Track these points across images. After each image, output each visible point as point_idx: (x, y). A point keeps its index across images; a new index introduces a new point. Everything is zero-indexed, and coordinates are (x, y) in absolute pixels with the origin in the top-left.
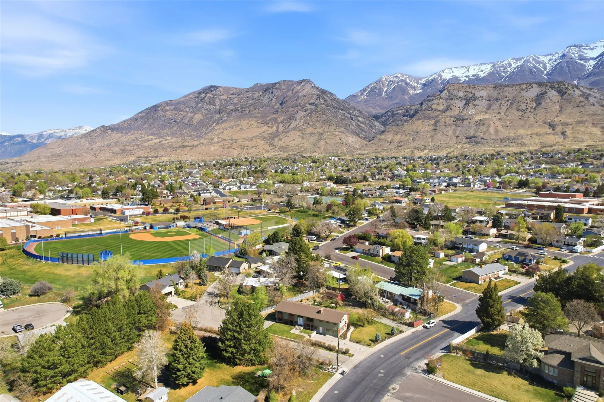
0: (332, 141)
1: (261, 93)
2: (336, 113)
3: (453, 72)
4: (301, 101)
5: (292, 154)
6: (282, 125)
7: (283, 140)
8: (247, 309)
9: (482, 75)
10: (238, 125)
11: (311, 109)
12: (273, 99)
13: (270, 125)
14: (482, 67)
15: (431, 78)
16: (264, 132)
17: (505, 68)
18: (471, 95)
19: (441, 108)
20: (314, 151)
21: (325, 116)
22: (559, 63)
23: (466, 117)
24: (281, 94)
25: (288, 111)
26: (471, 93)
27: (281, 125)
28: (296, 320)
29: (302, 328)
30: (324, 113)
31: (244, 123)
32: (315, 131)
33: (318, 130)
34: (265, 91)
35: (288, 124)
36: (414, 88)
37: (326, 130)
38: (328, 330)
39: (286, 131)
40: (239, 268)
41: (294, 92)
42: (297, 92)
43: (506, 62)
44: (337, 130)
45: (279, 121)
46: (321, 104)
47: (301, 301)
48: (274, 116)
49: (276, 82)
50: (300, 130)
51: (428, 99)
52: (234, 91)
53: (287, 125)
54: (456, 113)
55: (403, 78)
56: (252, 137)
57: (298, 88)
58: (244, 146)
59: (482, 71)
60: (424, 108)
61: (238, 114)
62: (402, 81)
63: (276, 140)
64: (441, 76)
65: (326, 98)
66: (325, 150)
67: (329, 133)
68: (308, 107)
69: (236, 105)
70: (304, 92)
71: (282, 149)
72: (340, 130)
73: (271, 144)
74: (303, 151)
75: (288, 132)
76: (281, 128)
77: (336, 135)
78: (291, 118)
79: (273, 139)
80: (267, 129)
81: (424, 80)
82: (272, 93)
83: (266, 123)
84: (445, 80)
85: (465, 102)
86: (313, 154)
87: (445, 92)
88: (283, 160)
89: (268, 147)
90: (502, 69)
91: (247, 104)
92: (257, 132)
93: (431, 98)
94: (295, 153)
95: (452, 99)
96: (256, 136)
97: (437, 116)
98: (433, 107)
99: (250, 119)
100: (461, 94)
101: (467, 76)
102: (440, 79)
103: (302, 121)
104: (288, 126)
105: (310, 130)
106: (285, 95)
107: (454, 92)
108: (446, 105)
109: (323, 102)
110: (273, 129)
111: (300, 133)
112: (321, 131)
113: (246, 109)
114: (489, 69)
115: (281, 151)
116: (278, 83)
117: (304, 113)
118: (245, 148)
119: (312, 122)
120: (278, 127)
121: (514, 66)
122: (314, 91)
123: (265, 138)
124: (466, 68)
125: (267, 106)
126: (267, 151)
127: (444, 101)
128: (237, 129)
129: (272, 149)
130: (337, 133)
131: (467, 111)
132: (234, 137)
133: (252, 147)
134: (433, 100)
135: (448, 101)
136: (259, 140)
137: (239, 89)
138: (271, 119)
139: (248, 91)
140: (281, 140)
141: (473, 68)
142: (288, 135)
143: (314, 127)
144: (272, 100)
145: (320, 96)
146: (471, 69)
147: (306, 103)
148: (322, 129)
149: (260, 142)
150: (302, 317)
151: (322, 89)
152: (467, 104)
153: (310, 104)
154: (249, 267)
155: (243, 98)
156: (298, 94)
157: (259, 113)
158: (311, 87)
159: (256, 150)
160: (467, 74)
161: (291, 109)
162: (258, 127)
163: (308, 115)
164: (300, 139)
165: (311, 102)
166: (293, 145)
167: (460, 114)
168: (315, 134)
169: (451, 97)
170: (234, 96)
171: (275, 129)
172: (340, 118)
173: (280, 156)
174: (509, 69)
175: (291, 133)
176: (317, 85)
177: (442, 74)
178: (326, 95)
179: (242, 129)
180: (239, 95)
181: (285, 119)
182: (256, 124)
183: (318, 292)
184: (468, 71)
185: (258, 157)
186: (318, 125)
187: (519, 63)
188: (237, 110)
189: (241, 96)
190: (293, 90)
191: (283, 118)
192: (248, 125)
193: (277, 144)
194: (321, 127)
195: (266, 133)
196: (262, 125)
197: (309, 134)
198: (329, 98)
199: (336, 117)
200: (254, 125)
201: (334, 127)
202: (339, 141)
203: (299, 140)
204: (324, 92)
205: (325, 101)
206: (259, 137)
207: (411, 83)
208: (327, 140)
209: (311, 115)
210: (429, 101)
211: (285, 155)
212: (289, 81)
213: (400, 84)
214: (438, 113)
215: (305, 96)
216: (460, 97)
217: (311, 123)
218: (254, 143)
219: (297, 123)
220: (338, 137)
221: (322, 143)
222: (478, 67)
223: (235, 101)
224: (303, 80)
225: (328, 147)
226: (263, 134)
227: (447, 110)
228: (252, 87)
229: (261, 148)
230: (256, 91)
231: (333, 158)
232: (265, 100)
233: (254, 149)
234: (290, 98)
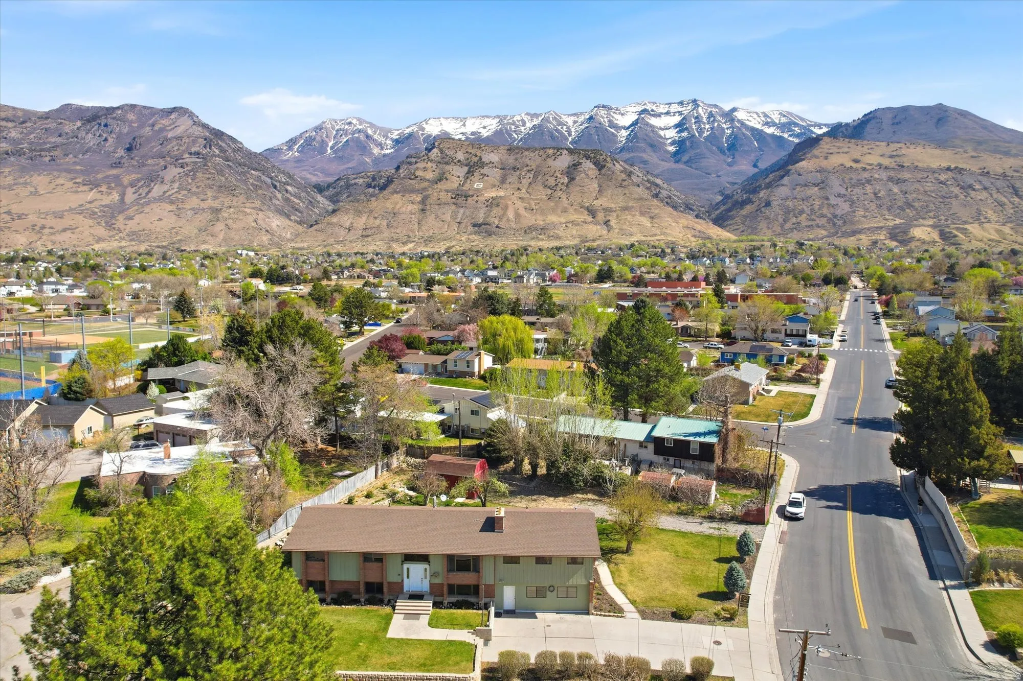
0: (240, 225)
1: (79, 124)
2: (244, 173)
3: (441, 124)
4: (173, 147)
5: (158, 247)
6: (133, 190)
7: (137, 218)
9: (485, 133)
10: (25, 184)
11: (195, 163)
12: (110, 140)
13: (104, 188)
14: (487, 122)
15: (407, 131)
16: (90, 202)
17: (517, 127)
18: (476, 159)
19: (430, 176)
20: (204, 242)
21: (223, 179)
22: (587, 127)
23: (471, 193)
24: (126, 130)
25: (144, 165)
26: (476, 156)
27: (130, 191)
30: (220, 172)
31: (40, 180)
32: (204, 205)
33: (210, 203)
34: (89, 121)
35: (147, 190)
36: (381, 146)
37: (226, 205)
39: (142, 203)
41: (156, 128)
42: (162, 130)
43: (519, 118)
44: (248, 205)
45: (126, 180)
46: (216, 156)
48: (114, 172)
49: (115, 105)
50: (172, 202)
51: (409, 160)
52: (10, 114)
53: (143, 191)
54: (456, 185)
55: (360, 127)
56: (63, 211)
57: (166, 122)
58: (43, 227)
59: (484, 127)
60: (402, 175)
61: (23, 161)
62: (359, 131)
63: (121, 218)
64: (423, 129)
65: (223, 145)
66: (225, 240)
67: (232, 210)
68: (188, 159)
69: (14, 142)
70: (179, 131)
71: (134, 236)
72: (253, 205)
73: (110, 226)
74: (181, 240)
75: (148, 203)
76: (130, 196)
77: (246, 214)
78: (152, 178)
79: (113, 217)
80: (99, 196)
81: (397, 133)
82: (106, 125)
83: (95, 185)
84: (430, 136)
85: (466, 169)
86: (203, 247)
87: (435, 151)
88: (140, 255)
89: (101, 231)
90: (513, 127)
91: (45, 143)
92: (75, 200)
93: (414, 160)
94: (164, 244)
95: (447, 163)
96: (71, 209)
97: (425, 189)
98: (417, 173)
99: (56, 173)
100: (460, 156)
101: (463, 134)
102: (422, 135)
103: (176, 185)
104: (147, 194)
105: (194, 202)
106: (137, 134)
107: (450, 153)
108: (437, 171)
109: (217, 152)
110: (111, 197)
111: (173, 207)
112: (216, 204)
113: (43, 153)
114: (495, 126)
115: (131, 240)
116: (118, 108)
117: (181, 170)
118: (46, 231)
119: (198, 187)
120: (122, 196)
121: (529, 125)
122: (197, 131)
123: (95, 213)
124: (461, 121)
125: (94, 151)
126: (100, 240)
127: (434, 165)
128: (24, 192)
129: (113, 236)
130: (248, 211)
131: (472, 184)
132: (15, 209)
133: (64, 230)
134: (416, 163)
135: (440, 166)
136: (81, 217)
137: (23, 110)
138: (105, 177)
139: (46, 116)
140: (131, 218)
141: (473, 120)
142: (147, 209)
143: (202, 197)
144: (106, 140)
145: (211, 140)
146: (469, 122)
147: (184, 151)
148: (217, 201)
149: (84, 223)
151: (214, 129)
152: (470, 172)
153: (191, 154)
155: (35, 129)
156: (165, 134)
157: (75, 163)
158: (191, 122)
159: (73, 236)
160: (463, 130)
161: (149, 162)
162: (77, 192)
163: (187, 175)
164: (174, 217)
165: (193, 150)
166: (158, 230)
167: (461, 188)
168: (203, 209)
169: (446, 160)
170: (10, 125)
171: (116, 196)
172: (252, 184)
173: (132, 249)
174: (522, 129)
175: (153, 206)
177: (424, 126)
178: (223, 140)
179: (35, 193)
180: (23, 122)
181: (139, 180)
182: (70, 184)
184: (464, 124)
185: (79, 249)
186: (210, 193)
187: (536, 122)
188: (19, 153)
189: (28, 124)
190: (153, 125)
191: (134, 176)
192: (53, 186)
193: (122, 227)
194: (215, 198)
195: (96, 204)
196: (86, 188)
197: (192, 209)
198: (230, 146)
199: (245, 182)
200: (65, 187)
201: (242, 198)
202: (254, 224)
203: (170, 221)
204: (219, 134)
205: (222, 150)
206: (80, 210)
207: (375, 137)
208: (230, 222)
209: (194, 175)
210: (410, 163)
211: (143, 248)
212: (144, 107)
213: (356, 135)
214: (427, 184)
215: (179, 138)
216: (459, 161)
217: (194, 189)
218: (67, 222)
219: (166, 188)
220: (251, 219)
221: (220, 226)
222: (478, 120)
223: (14, 134)
224: (174, 110)
225: (232, 234)
226: (88, 206)
227: (440, 180)
228: (57, 110)
229: (86, 233)
230: (68, 119)
231: (245, 252)
232: (91, 140)
233: (68, 234)
234: (149, 140)
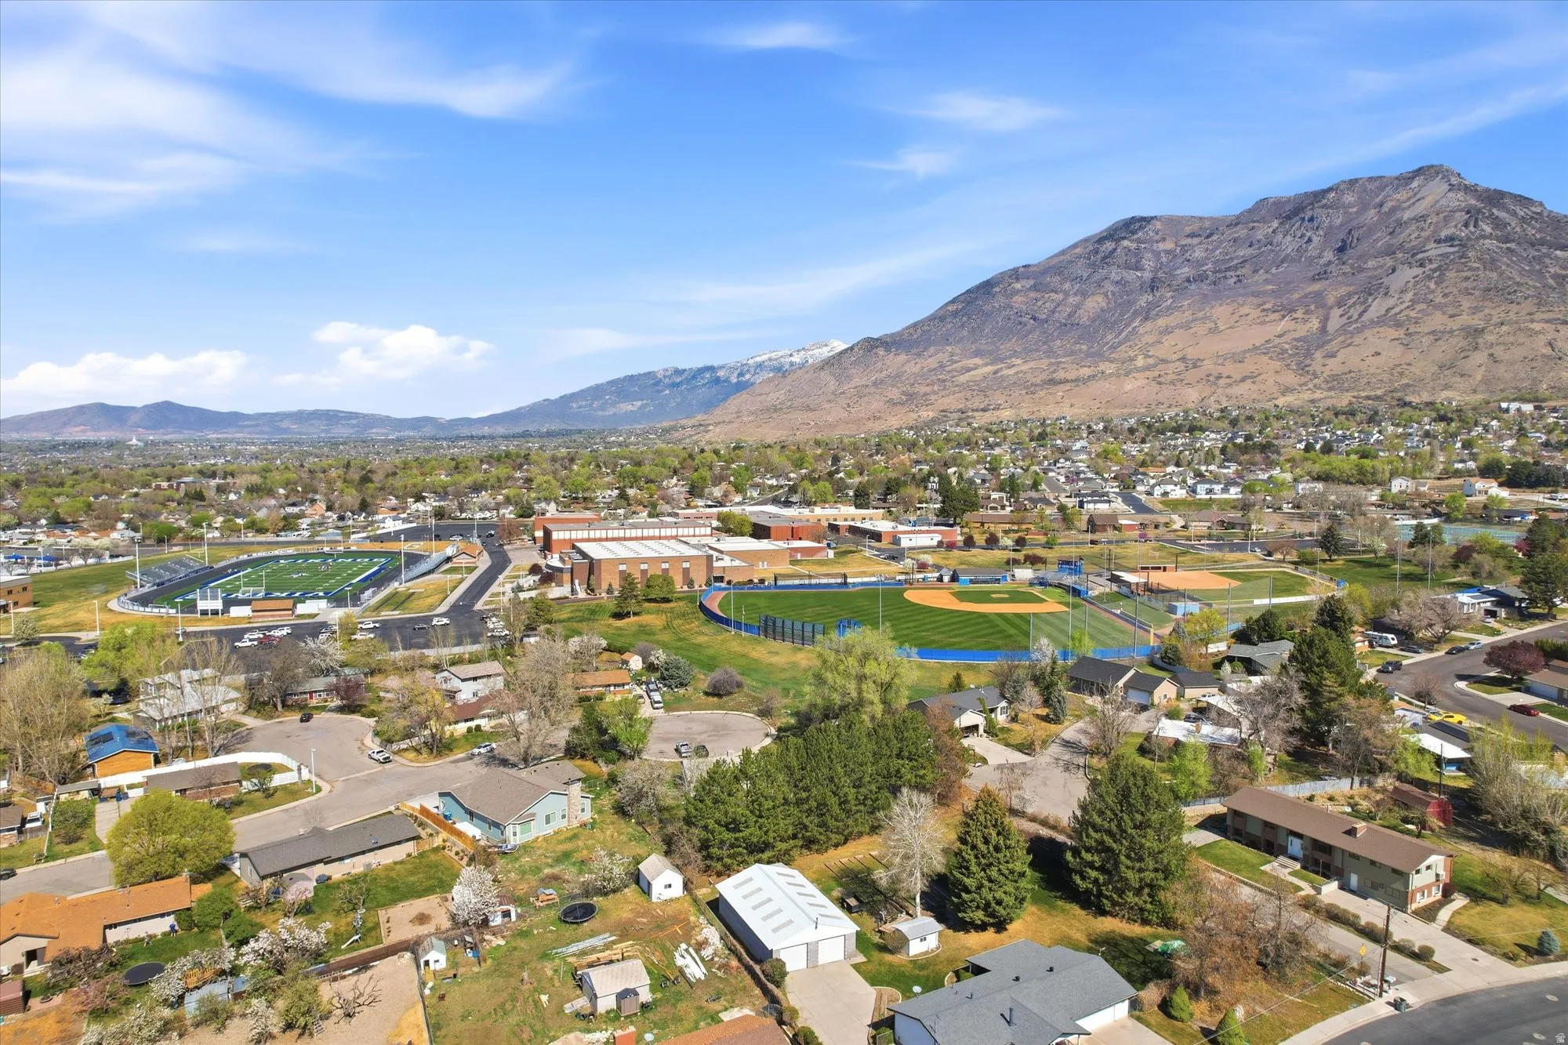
0: (1517, 353)
1: (1275, 224)
2: (1538, 260)
4: (1410, 235)
5: (1368, 398)
6: (1340, 311)
7: (1341, 357)
8: (1140, 782)
10: (1205, 318)
11: (1445, 255)
12: (1315, 239)
13: (1299, 314)
16: (1280, 336)
20: (1446, 387)
21: (1494, 275)
24: (1338, 222)
25: (1361, 270)
27: (1336, 312)
28: (1281, 841)
29: (1298, 866)
30: (1491, 264)
31: (1221, 312)
32: (1453, 324)
33: (1465, 319)
34: (1288, 218)
35: (1360, 308)
37: (1495, 320)
38: (1375, 886)
39: (1352, 330)
40: (1151, 693)
41: (1385, 209)
42: (1393, 210)
44: (1539, 316)
45: (1331, 299)
46: (1484, 237)
47: (1311, 798)
48: (1317, 287)
49: (1325, 187)
50: (1398, 325)
52: (1195, 227)
53: (1354, 313)
56: (1245, 352)
57: (1402, 195)
58: (1219, 377)
61: (1205, 287)
63: (1318, 355)
65: (1502, 215)
66: (1485, 381)
67: (1504, 328)
68: (1433, 251)
69: (1200, 263)
70: (1421, 208)
71: (1335, 382)
72: (1551, 316)
73: (1303, 369)
74: (1407, 385)
75: (1359, 331)
76: (1335, 322)
77: (1533, 333)
78: (1371, 290)
79: (1308, 354)
80: (1292, 325)
82: (1311, 220)
83: (1288, 310)
86: (1442, 396)
88: (1336, 415)
89: (1290, 378)
91: (1232, 259)
92: (1258, 335)
94: (1379, 393)
96: (1255, 348)
99: (1240, 300)
103: (1409, 296)
104: (1361, 315)
105: (1438, 321)
106: (1354, 223)
109: (1488, 229)
110: (1309, 325)
111: (1400, 333)
112: (1477, 321)
113: (1228, 274)
115: (1330, 389)
116: (1330, 190)
117: (1419, 271)
118: (1222, 382)
119: (1445, 295)
120: (1325, 321)
122: (1458, 199)
123: (1284, 351)
125: (1293, 261)
126: (1286, 390)
128: (1201, 329)
129: (1305, 384)
130: (1536, 326)
132: (1191, 353)
133: (1243, 380)
136: (1265, 358)
137: (1211, 218)
138: (1305, 296)
139: (1236, 222)
140: (1332, 355)
142: (1358, 340)
143: (1451, 310)
144: (1310, 240)
145: (1479, 211)
147: (1428, 239)
148: (1481, 315)
149: (1268, 365)
150: (1299, 836)
151: (1487, 190)
153: (1438, 241)
154: (1180, 695)
155: (1221, 242)
156: (1398, 215)
157: (1267, 282)
158: (1446, 187)
159: (1254, 387)
161: (1370, 264)
162: (1264, 323)
163: (1429, 278)
164: (1400, 349)
165: (1443, 235)
166: (1372, 370)
168: (1452, 331)
170: (1196, 241)
171: (1315, 324)
172: (1555, 277)
173: (1329, 403)
175: (1368, 333)
176: (1470, 180)
178: (1503, 207)
179: (1214, 331)
180: (1208, 237)
181: (1350, 295)
182: (1255, 313)
183: (1370, 784)
185: (1258, 406)
186: (1466, 303)
188: (1201, 278)
189: (1215, 237)
190: (1381, 205)
191: (1343, 290)
192: (1236, 317)
193: (1319, 370)
194: (1475, 310)
195: (1287, 338)
196: (1276, 316)
197: (1433, 333)
198: (1515, 214)
199: (1540, 275)
200: (1250, 317)
201: (1528, 306)
202: (1547, 351)
203: (1392, 354)
204: (1495, 198)
205: (1498, 224)
206: (1264, 350)
208: (1498, 351)
209: (1442, 275)
211: (1343, 401)
212: (1371, 179)
215: (1423, 218)
217: (1439, 299)
218: (1248, 367)
219: (1391, 302)
220: (1541, 340)
221: (1480, 357)
223: (1198, 254)
224: (1419, 172)
225: (1501, 370)
226: (1277, 341)
228: (1250, 211)
229: (1271, 381)
230: (1263, 220)
231: (1514, 406)
232: (1289, 244)
233: (1248, 384)
234: (1371, 230)
